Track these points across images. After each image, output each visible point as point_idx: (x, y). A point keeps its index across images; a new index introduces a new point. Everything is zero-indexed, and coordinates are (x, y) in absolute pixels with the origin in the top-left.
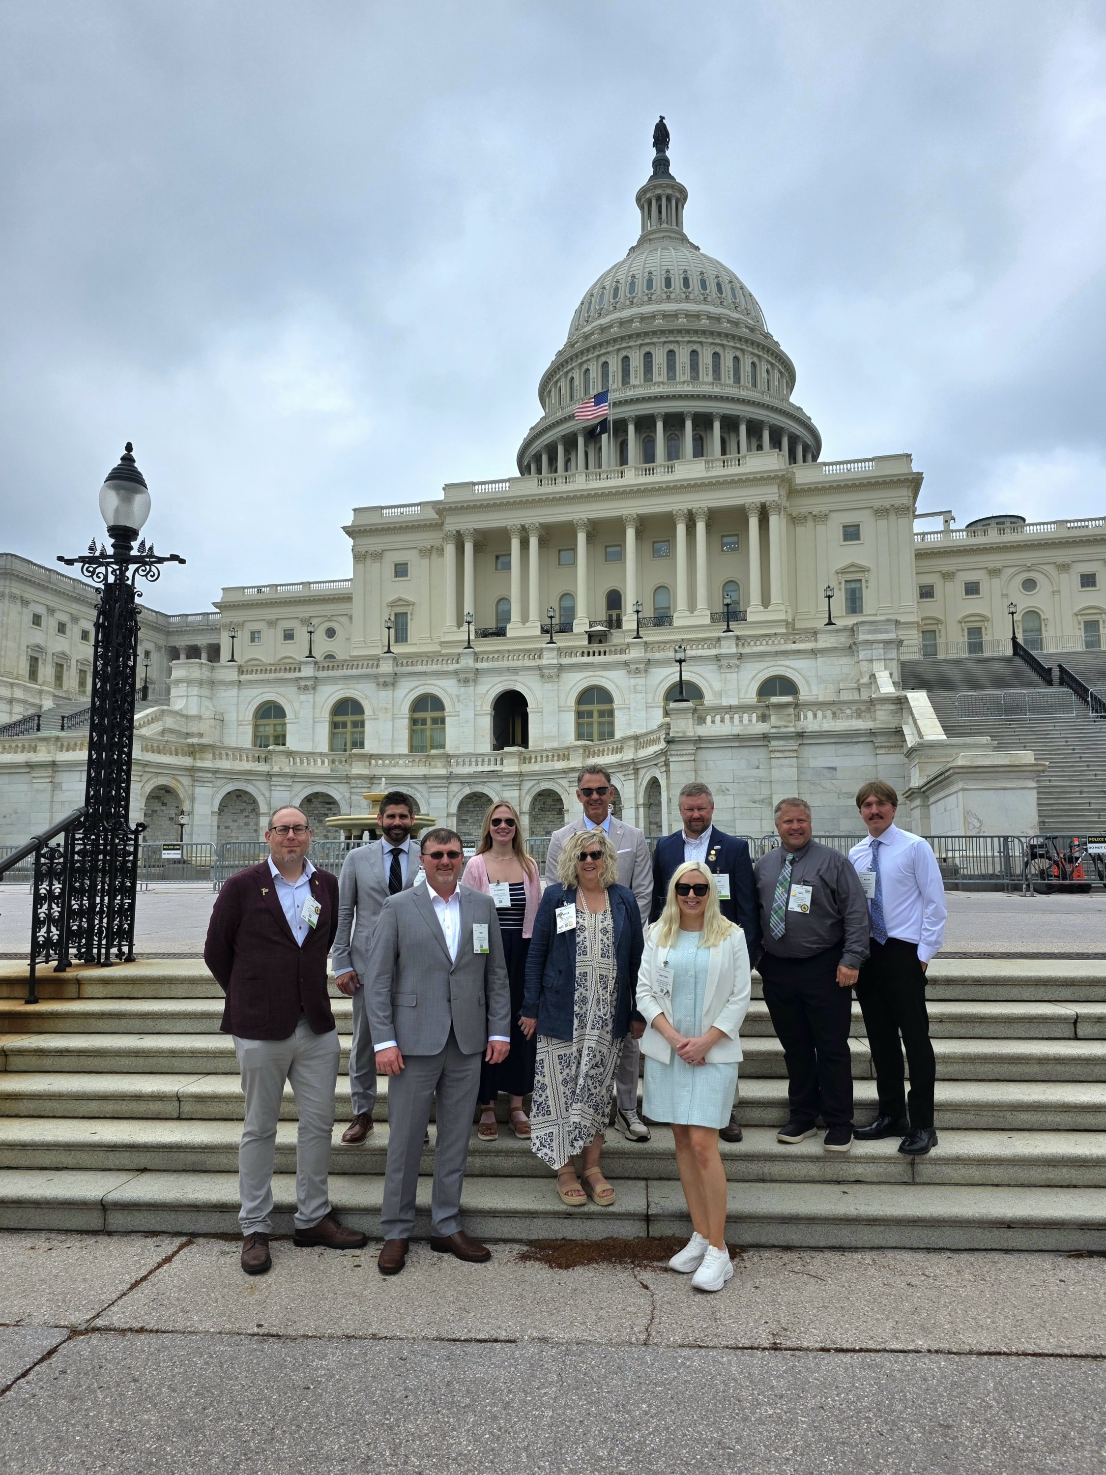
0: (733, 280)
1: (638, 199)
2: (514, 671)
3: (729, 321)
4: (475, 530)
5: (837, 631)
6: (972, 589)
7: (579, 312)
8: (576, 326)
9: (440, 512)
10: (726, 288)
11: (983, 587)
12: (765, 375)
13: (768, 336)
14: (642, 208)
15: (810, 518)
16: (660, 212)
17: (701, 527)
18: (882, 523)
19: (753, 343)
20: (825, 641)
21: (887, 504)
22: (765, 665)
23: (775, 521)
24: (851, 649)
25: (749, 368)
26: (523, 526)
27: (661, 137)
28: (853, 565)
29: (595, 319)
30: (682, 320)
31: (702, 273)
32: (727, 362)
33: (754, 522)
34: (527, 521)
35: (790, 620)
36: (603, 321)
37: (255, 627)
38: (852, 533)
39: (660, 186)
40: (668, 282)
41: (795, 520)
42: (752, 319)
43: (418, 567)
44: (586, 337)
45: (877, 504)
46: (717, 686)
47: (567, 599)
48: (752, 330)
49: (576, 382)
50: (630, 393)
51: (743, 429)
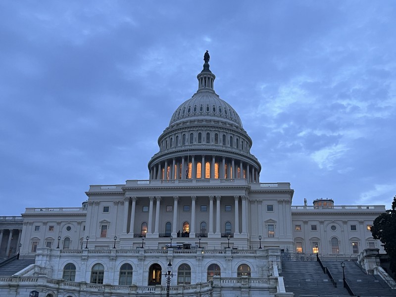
0: (231, 109)
1: (198, 77)
2: (158, 257)
3: (229, 124)
4: (137, 197)
5: (262, 251)
6: (314, 228)
7: (175, 114)
8: (173, 120)
9: (124, 190)
10: (228, 112)
11: (318, 227)
12: (241, 143)
13: (242, 129)
14: (199, 80)
15: (256, 202)
16: (205, 82)
17: (218, 202)
18: (280, 206)
19: (237, 132)
20: (259, 254)
21: (282, 199)
22: (240, 260)
23: (243, 202)
24: (267, 257)
25: (235, 141)
26: (155, 197)
27: (207, 57)
28: (271, 220)
29: (181, 119)
30: (213, 123)
31: (220, 107)
32: (228, 138)
33: (237, 202)
34: (156, 196)
35: (249, 238)
36: (183, 120)
37: (37, 224)
38: (270, 208)
39: (206, 74)
40: (208, 109)
41: (251, 202)
42: (237, 123)
43: (113, 209)
44: (178, 124)
45: (279, 199)
46: (225, 266)
47: (169, 224)
48: (237, 127)
49: (173, 140)
50: (193, 147)
51: (233, 162)
